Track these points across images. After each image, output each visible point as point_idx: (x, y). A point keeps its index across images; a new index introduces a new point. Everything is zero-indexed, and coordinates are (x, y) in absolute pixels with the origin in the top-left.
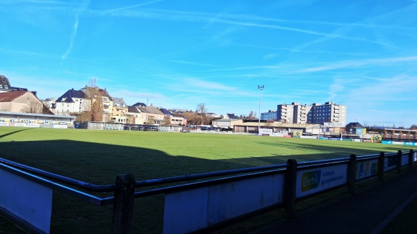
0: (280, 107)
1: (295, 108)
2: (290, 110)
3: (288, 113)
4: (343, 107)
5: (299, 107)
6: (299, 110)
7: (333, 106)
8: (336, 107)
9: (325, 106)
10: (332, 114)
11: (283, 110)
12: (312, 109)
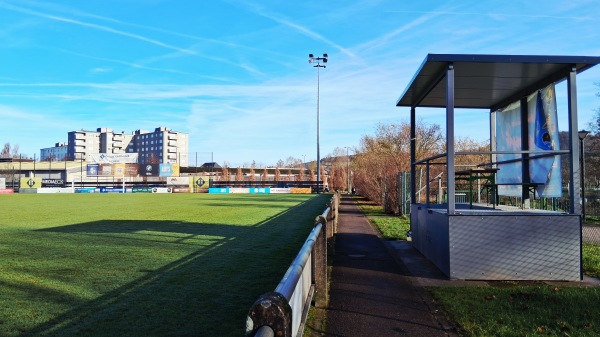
0: (72, 136)
1: (103, 137)
2: (93, 141)
3: (89, 146)
4: (183, 136)
5: (109, 137)
6: (109, 142)
7: (166, 135)
8: (172, 136)
9: (154, 134)
10: (166, 148)
11: (77, 142)
12: (134, 140)
